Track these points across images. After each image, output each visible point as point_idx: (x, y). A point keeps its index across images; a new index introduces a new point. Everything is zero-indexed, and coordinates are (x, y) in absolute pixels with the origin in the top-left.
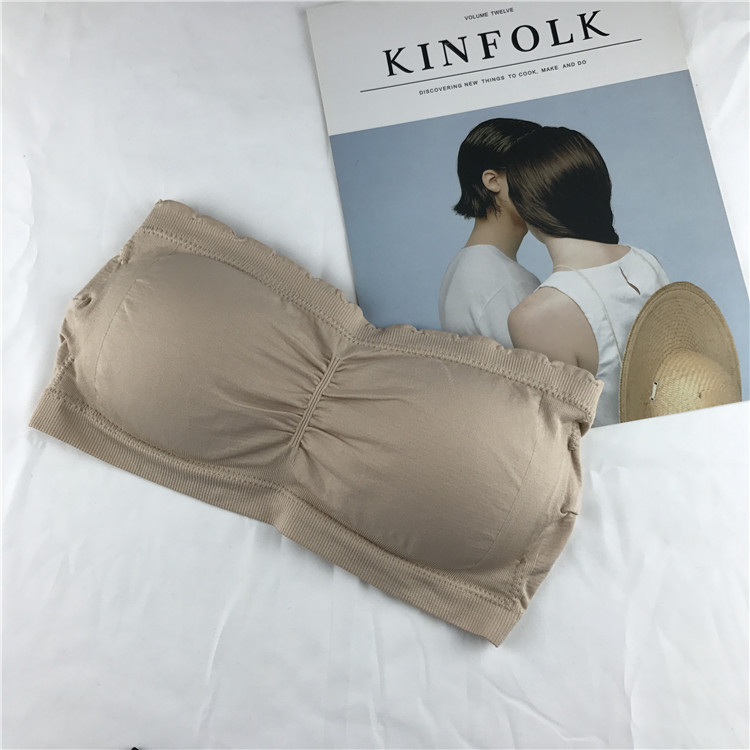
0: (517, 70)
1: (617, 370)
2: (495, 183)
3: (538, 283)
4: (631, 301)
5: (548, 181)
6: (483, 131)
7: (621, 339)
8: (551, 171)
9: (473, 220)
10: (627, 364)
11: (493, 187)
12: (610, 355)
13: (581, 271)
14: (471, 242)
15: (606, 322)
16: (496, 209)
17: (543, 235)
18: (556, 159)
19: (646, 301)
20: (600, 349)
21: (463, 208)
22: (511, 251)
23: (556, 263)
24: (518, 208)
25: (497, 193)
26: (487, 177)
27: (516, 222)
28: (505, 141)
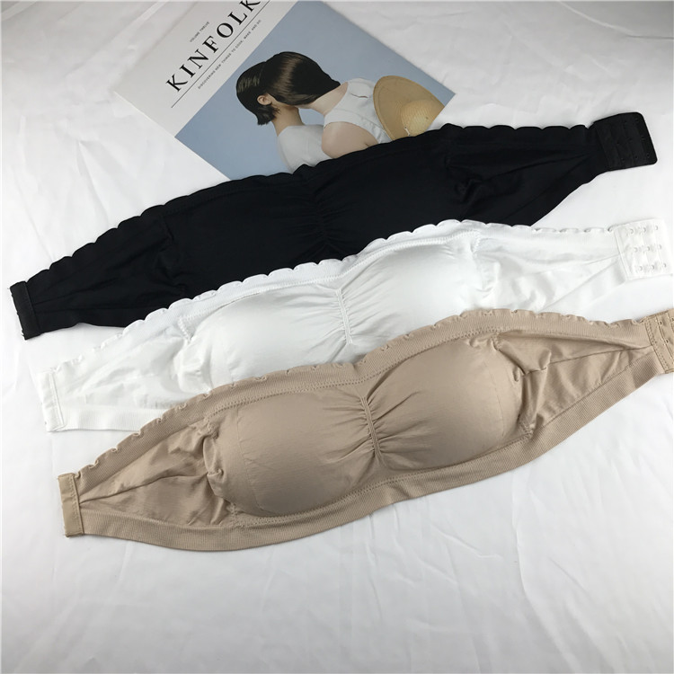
0: (233, 46)
1: (385, 135)
2: (266, 100)
3: (322, 126)
4: (367, 103)
7: (376, 122)
8: (286, 77)
9: (271, 122)
11: (267, 103)
13: (335, 108)
14: (278, 133)
15: (364, 120)
16: (277, 110)
17: (306, 106)
19: (372, 98)
20: (371, 132)
21: (262, 121)
23: (323, 113)
25: (271, 104)
26: (261, 100)
27: (290, 109)
28: (255, 80)
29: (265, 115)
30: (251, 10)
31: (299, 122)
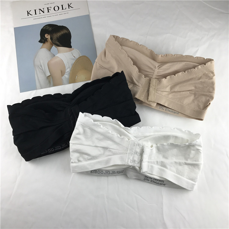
1: (69, 73)
2: (47, 36)
3: (55, 56)
4: (73, 59)
5: (59, 36)
6: (46, 26)
7: (71, 67)
8: (59, 34)
9: (42, 44)
10: (71, 72)
11: (47, 37)
12: (68, 70)
13: (64, 53)
14: (41, 48)
15: (68, 64)
16: (47, 41)
17: (56, 46)
18: (60, 32)
19: (76, 59)
20: (66, 69)
21: (40, 41)
22: (50, 50)
23: (59, 52)
24: (52, 41)
25: (48, 38)
27: (51, 44)
28: (51, 28)
29: (43, 40)
30: (69, 8)
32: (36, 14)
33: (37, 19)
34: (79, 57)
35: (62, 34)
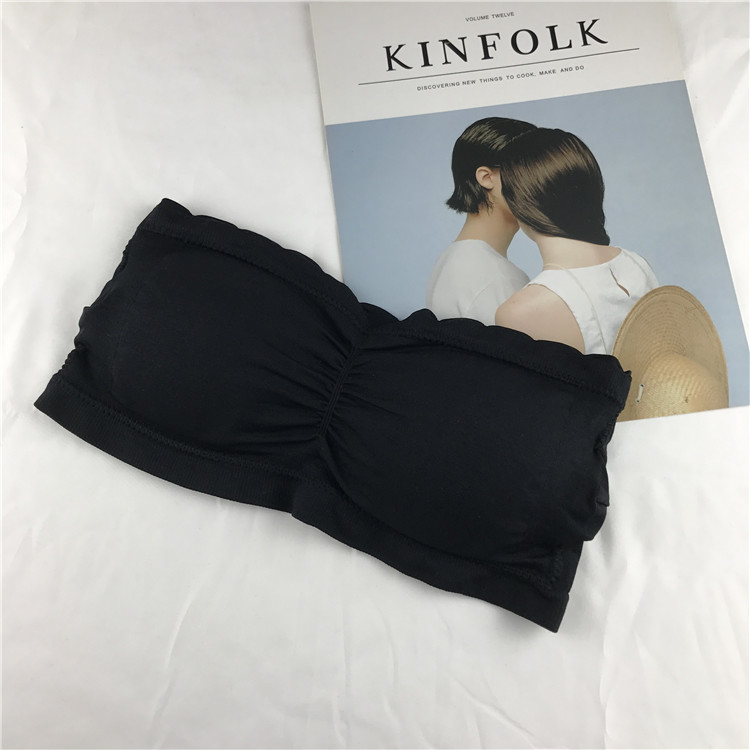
0: (515, 71)
7: (609, 340)
8: (545, 171)
20: (587, 349)
25: (490, 190)
26: (481, 174)
27: (508, 219)
28: (500, 140)
30: (585, 43)
31: (502, 247)
32: (427, 63)
33: (434, 87)
34: (649, 291)
35: (559, 174)
